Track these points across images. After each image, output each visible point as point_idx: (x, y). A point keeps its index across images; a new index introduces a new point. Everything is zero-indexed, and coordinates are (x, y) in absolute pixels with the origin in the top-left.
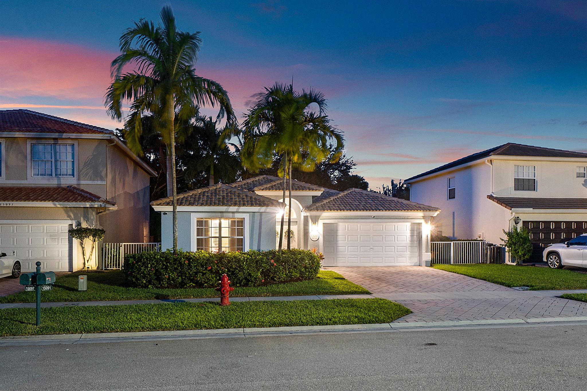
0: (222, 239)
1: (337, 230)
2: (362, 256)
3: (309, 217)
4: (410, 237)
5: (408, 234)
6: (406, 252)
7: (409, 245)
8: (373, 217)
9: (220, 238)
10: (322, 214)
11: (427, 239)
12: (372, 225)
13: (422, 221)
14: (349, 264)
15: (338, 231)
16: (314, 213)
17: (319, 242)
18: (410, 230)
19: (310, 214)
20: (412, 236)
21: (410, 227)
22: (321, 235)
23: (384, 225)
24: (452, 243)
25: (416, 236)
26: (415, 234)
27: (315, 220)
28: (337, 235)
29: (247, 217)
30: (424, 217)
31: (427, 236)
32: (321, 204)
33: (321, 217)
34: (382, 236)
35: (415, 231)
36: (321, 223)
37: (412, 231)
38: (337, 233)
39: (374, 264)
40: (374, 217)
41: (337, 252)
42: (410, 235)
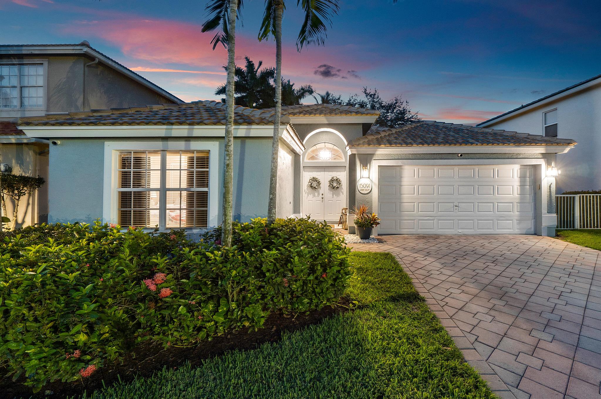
0: (168, 192)
1: (401, 177)
2: (442, 218)
3: (356, 156)
4: (519, 187)
5: (516, 182)
6: (513, 212)
7: (518, 201)
8: (459, 155)
9: (163, 190)
10: (376, 150)
11: (550, 191)
12: (456, 168)
13: (542, 162)
14: (419, 230)
15: (402, 179)
16: (365, 149)
17: (371, 196)
18: (519, 176)
19: (357, 151)
20: (522, 185)
21: (519, 171)
22: (375, 184)
23: (477, 168)
24: (577, 197)
25: (529, 186)
26: (528, 184)
27: (366, 160)
28: (401, 185)
29: (214, 148)
30: (546, 156)
31: (550, 187)
32: (377, 137)
33: (375, 156)
34: (473, 186)
35: (528, 179)
36: (375, 165)
37: (522, 177)
38: (401, 181)
39: (460, 231)
40: (461, 155)
41: (400, 211)
42: (518, 184)
